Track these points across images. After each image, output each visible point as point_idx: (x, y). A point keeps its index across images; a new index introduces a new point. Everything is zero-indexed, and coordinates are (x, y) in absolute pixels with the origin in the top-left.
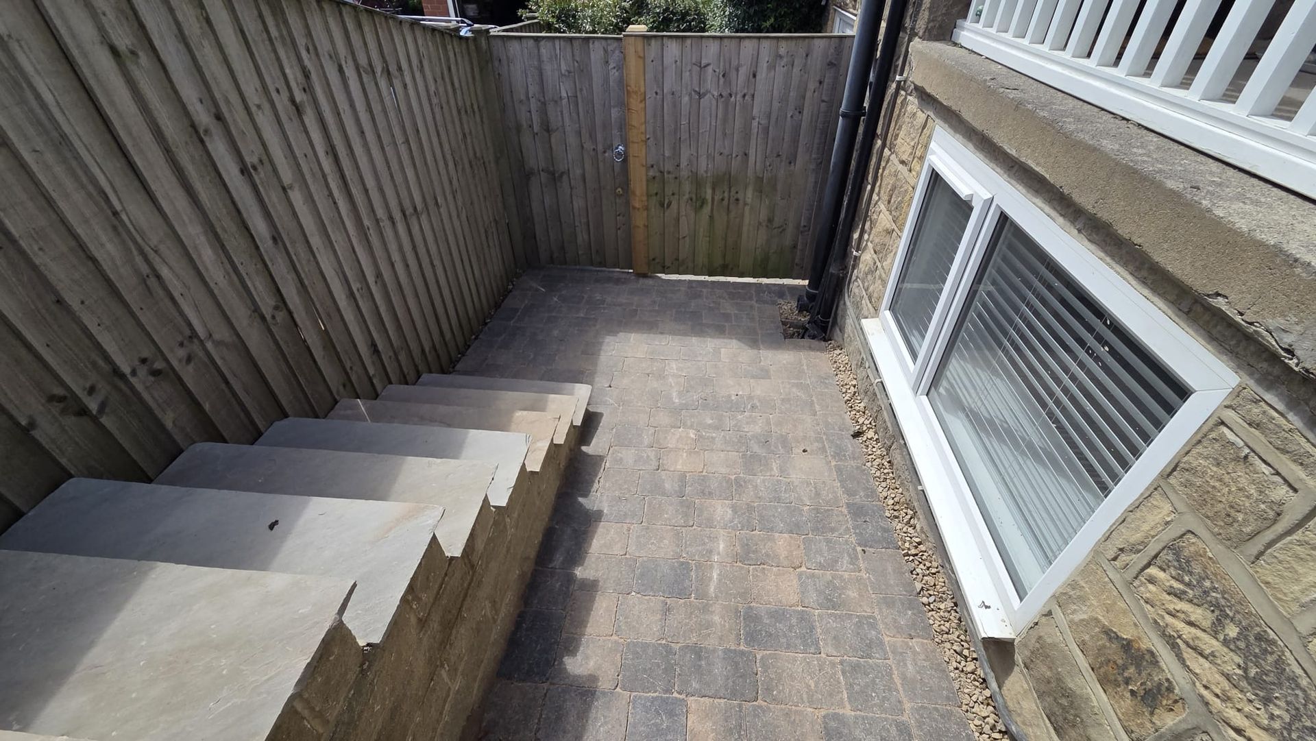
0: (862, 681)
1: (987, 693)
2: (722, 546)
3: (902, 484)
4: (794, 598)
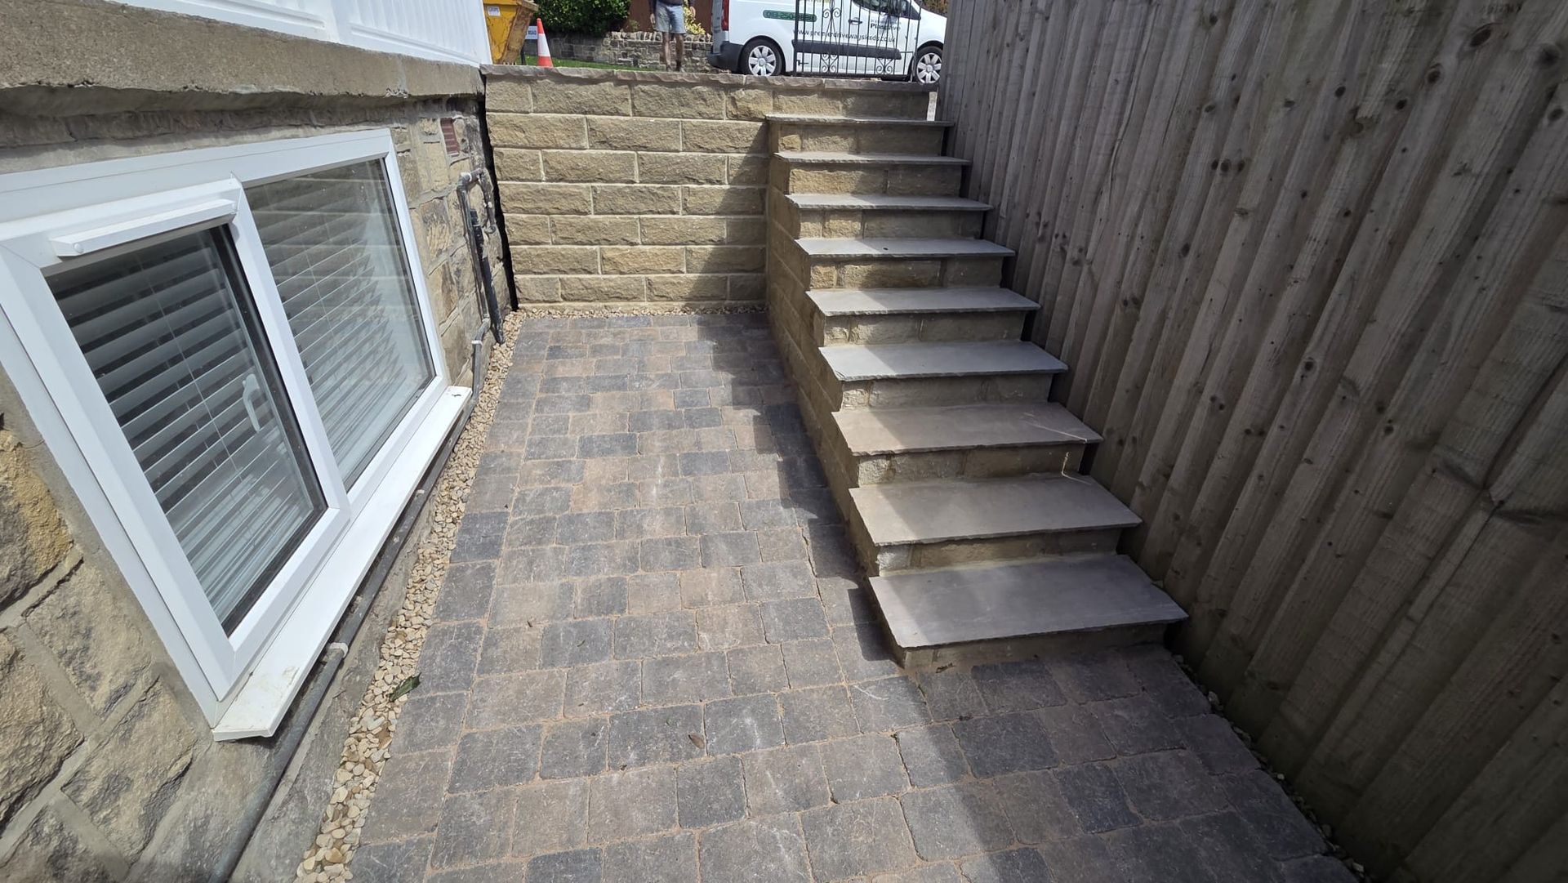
0: (555, 428)
4: (591, 466)
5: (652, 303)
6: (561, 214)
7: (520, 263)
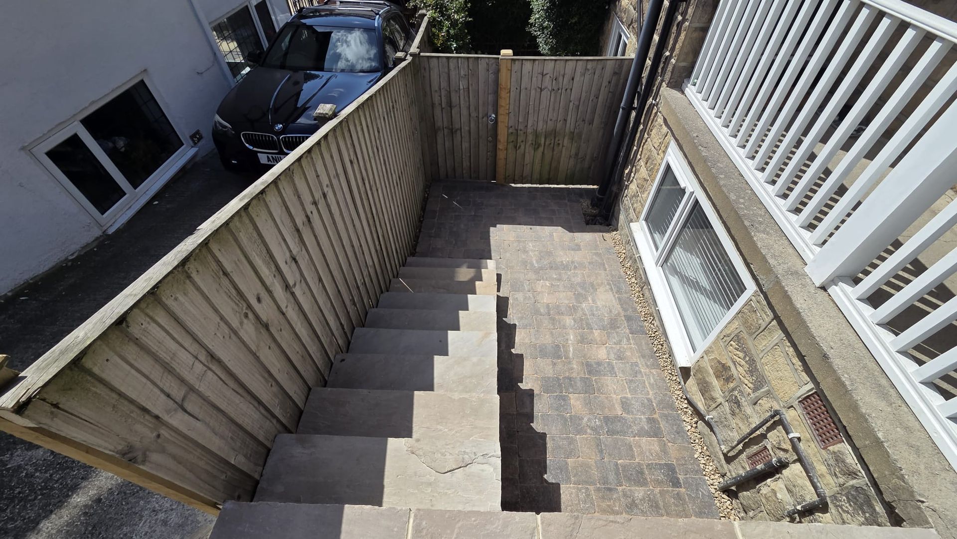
0: (633, 385)
1: (680, 387)
2: (572, 337)
3: (648, 305)
4: (605, 357)
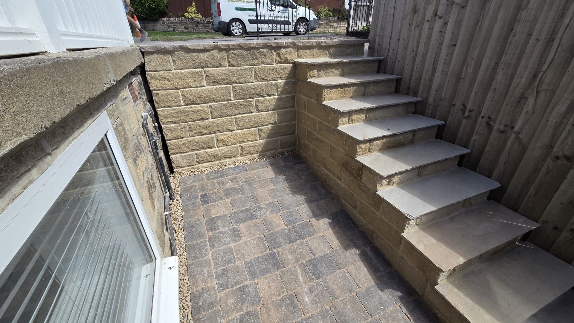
0: (227, 259)
2: (307, 299)
5: (243, 157)
6: (193, 121)
7: (173, 149)
